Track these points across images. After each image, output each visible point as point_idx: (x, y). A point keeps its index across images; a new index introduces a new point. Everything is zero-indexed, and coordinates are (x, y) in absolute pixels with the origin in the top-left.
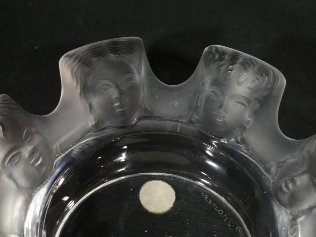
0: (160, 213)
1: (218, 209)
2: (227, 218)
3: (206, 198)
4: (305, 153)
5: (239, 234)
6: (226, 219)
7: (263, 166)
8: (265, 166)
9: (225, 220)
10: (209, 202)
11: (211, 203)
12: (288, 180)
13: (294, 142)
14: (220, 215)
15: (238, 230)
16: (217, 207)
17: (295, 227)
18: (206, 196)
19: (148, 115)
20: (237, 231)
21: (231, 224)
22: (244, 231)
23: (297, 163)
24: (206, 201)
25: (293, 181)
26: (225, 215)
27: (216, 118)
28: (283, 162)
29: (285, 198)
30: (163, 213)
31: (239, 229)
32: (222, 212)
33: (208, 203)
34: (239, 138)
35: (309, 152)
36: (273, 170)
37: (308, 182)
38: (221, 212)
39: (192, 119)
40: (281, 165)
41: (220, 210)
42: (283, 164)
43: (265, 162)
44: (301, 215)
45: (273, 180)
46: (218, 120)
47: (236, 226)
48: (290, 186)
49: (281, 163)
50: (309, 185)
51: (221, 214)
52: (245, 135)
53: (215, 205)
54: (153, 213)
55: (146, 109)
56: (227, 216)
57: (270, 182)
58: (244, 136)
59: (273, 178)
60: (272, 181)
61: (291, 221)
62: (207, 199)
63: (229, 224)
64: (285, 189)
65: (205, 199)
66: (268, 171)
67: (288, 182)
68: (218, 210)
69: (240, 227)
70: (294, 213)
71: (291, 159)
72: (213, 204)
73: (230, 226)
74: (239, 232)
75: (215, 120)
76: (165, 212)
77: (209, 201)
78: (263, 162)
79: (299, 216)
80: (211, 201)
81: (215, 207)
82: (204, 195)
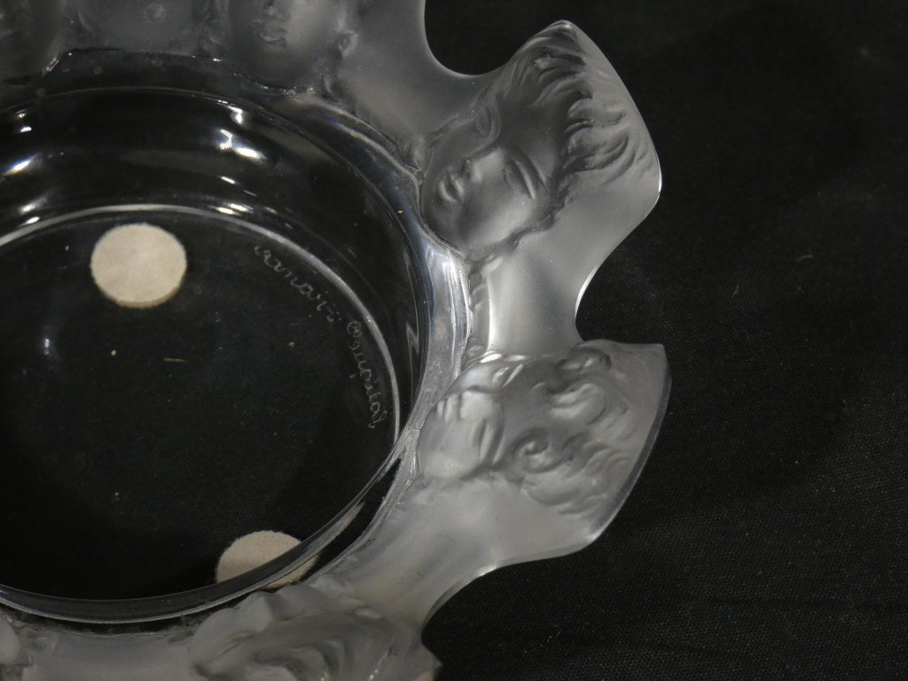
0: (149, 305)
1: (299, 283)
2: (325, 303)
3: (267, 257)
4: (491, 101)
5: (357, 339)
6: (321, 305)
7: (394, 149)
8: (398, 150)
9: (318, 308)
10: (276, 268)
11: (279, 268)
12: (452, 172)
13: (469, 81)
14: (305, 295)
15: (352, 330)
16: (296, 278)
17: (479, 288)
18: (267, 254)
19: (88, 45)
20: (349, 332)
21: (335, 317)
22: (366, 329)
23: (472, 129)
24: (268, 264)
25: (464, 172)
26: (319, 296)
27: (261, 36)
28: (441, 131)
29: (449, 220)
30: (156, 304)
31: (356, 328)
32: (311, 289)
33: (273, 269)
34: (328, 84)
35: (499, 96)
36: (418, 155)
37: (504, 170)
38: (306, 289)
39: (205, 47)
40: (436, 138)
41: (305, 285)
42: (442, 135)
43: (397, 138)
44: (491, 257)
45: (421, 182)
46: (268, 39)
47: (346, 321)
48: (460, 187)
49: (437, 133)
50: (505, 177)
51: (309, 294)
52: (343, 74)
53: (290, 273)
54: (130, 306)
55: (79, 29)
56: (324, 298)
57: (413, 186)
58: (340, 76)
59: (419, 176)
60: (417, 183)
61: (469, 278)
62: (270, 260)
63: (328, 318)
64: (447, 196)
65: (266, 260)
66: (406, 159)
67: (453, 177)
68: (300, 285)
69: (356, 322)
70: (474, 258)
71: (459, 121)
72: (286, 272)
73: (331, 320)
74: (356, 334)
75: (260, 38)
76: (162, 302)
77: (276, 264)
78: (393, 138)
79: (488, 259)
80: (279, 264)
81: (291, 278)
82: (261, 250)
